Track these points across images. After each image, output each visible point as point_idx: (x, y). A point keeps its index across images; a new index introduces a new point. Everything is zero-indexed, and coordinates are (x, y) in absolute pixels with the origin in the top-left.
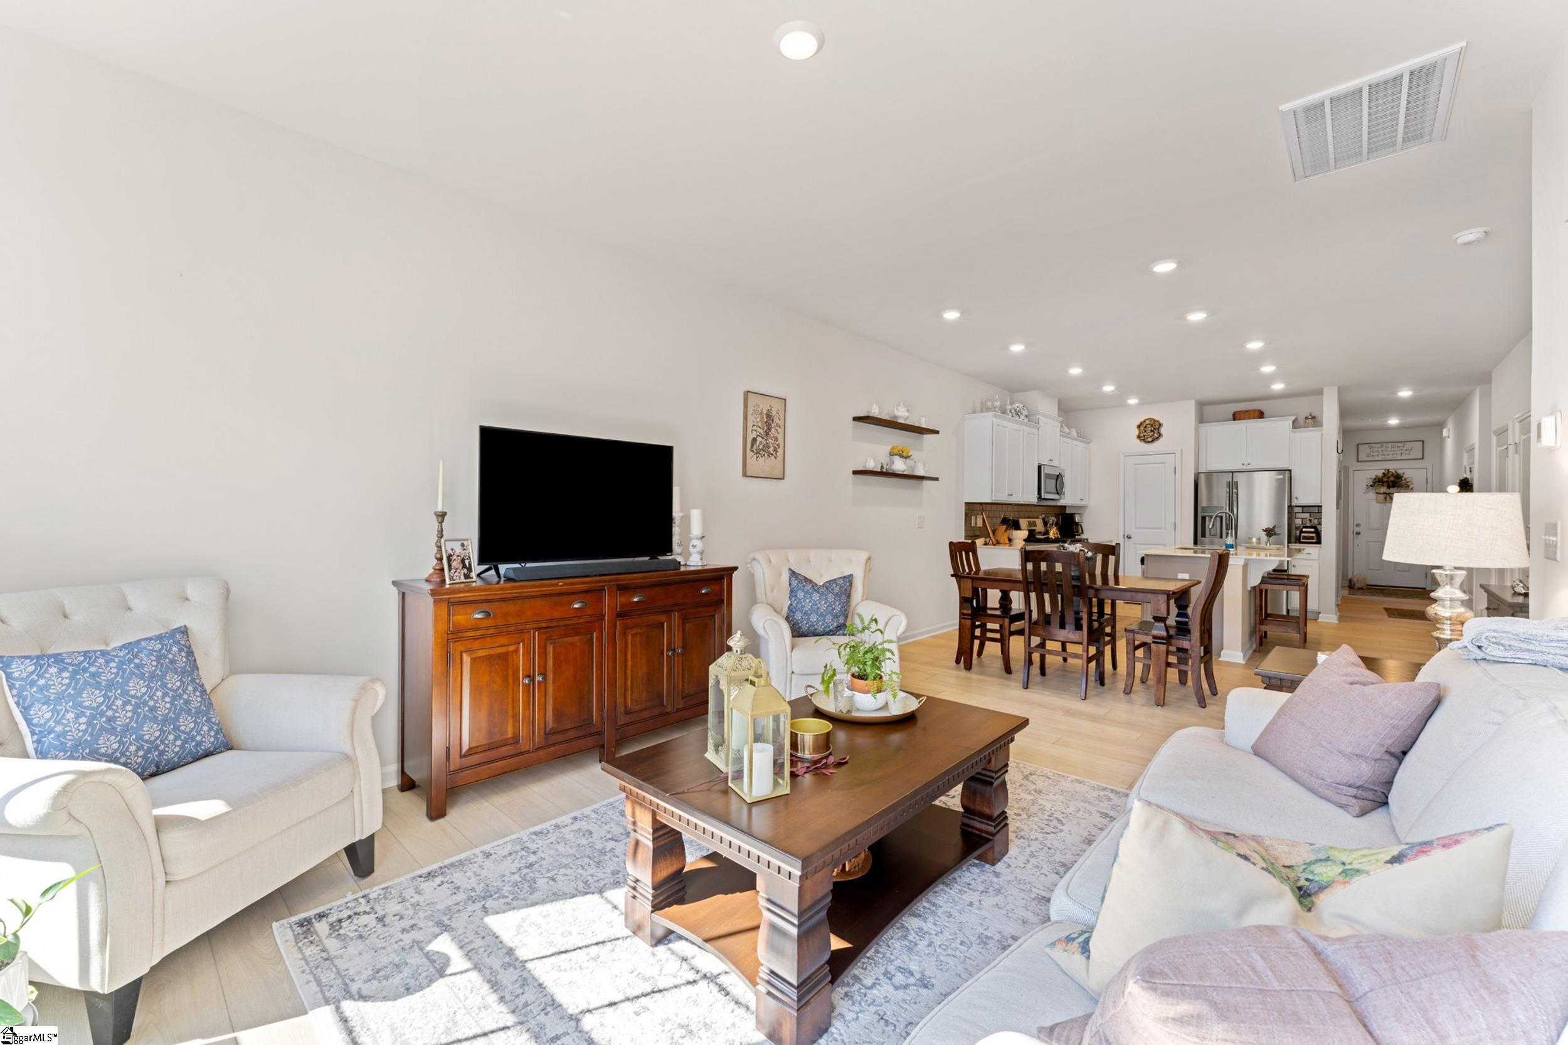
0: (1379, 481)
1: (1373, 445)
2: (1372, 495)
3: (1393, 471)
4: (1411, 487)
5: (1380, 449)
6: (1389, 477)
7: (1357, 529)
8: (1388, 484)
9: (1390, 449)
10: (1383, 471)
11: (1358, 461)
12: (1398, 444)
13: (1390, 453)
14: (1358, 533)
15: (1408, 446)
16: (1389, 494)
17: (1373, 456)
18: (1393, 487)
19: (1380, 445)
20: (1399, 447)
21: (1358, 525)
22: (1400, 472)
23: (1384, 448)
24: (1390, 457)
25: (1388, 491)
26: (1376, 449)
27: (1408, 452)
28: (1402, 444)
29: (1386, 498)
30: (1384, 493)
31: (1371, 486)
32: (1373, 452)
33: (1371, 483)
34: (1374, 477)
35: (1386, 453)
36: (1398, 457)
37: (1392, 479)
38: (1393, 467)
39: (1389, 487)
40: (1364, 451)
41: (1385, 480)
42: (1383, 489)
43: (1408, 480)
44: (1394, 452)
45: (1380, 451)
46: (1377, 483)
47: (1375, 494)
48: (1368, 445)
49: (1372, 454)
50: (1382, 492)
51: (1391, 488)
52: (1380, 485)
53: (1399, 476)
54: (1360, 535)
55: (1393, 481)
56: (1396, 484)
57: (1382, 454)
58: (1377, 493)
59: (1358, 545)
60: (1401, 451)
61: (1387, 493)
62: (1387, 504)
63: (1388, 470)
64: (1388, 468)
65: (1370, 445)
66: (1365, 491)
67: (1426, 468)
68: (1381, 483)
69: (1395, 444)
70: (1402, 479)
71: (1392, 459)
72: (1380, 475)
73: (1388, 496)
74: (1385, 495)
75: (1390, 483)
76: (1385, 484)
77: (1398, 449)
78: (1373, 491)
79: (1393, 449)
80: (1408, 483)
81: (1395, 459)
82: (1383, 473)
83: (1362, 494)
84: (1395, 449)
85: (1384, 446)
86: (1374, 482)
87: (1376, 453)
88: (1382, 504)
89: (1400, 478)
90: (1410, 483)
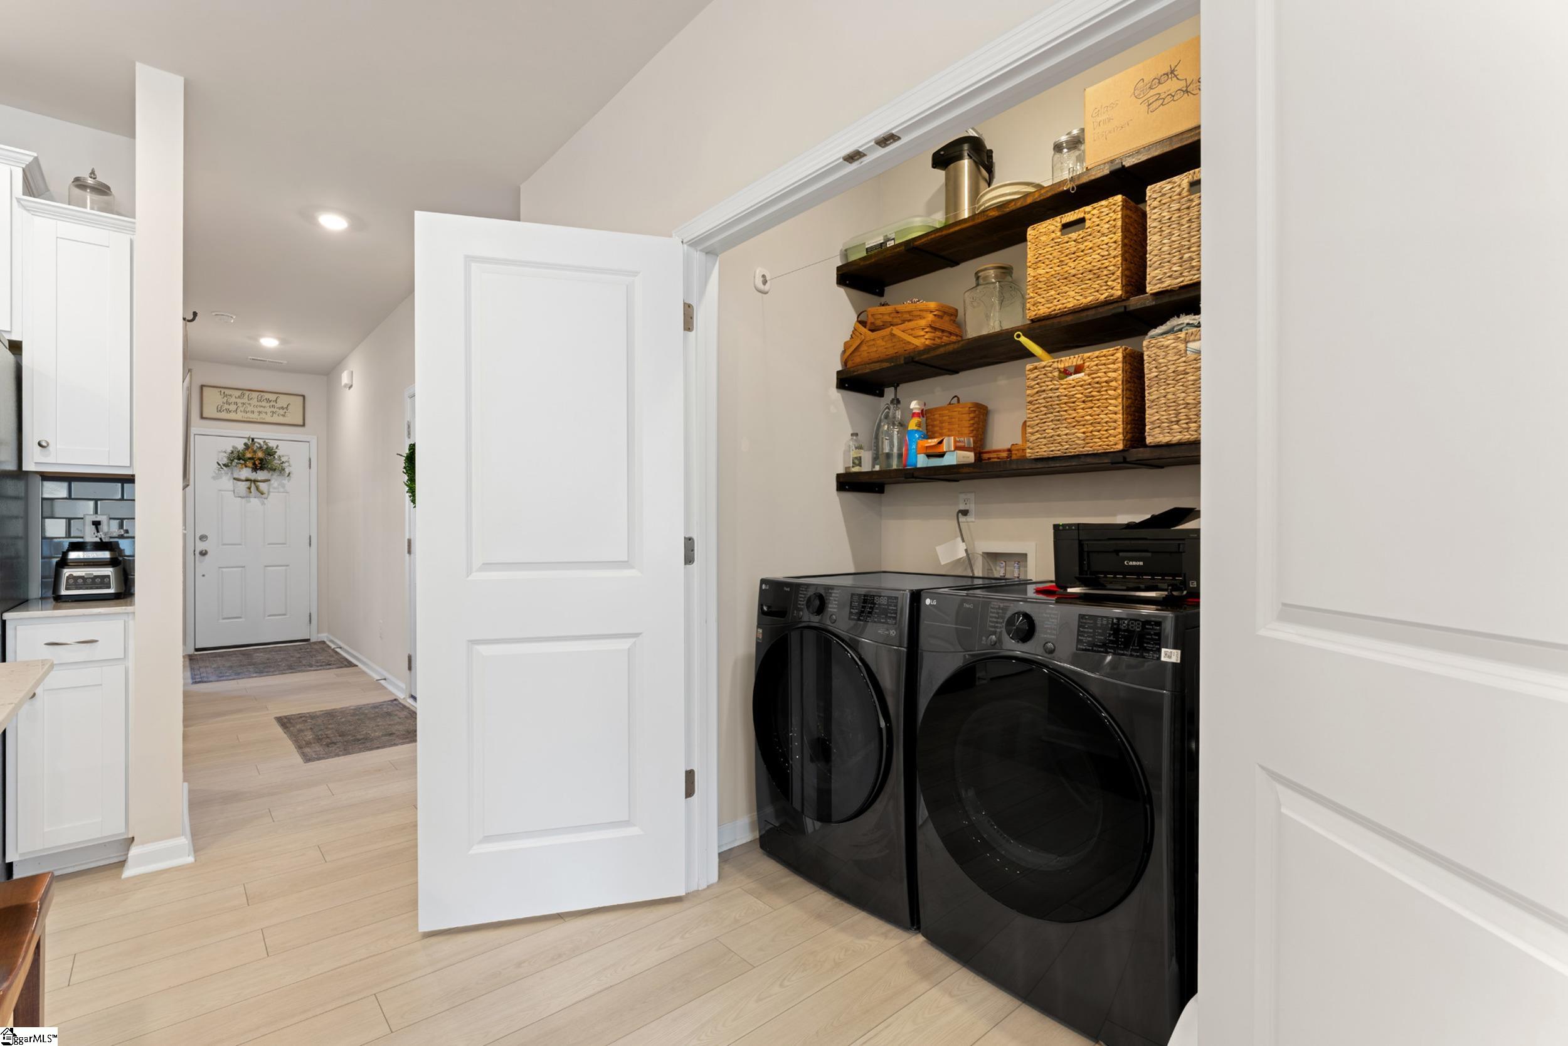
0: (239, 459)
1: (227, 392)
2: (226, 482)
3: (261, 442)
4: (287, 471)
5: (238, 401)
6: (255, 452)
7: (201, 546)
8: (254, 464)
9: (254, 402)
10: (246, 441)
11: (203, 418)
12: (267, 396)
13: (256, 410)
14: (203, 553)
15: (283, 401)
16: (255, 481)
17: (229, 411)
18: (262, 468)
19: (238, 393)
20: (268, 401)
21: (203, 538)
22: (272, 444)
23: (245, 400)
24: (255, 417)
25: (253, 476)
26: (233, 400)
27: (282, 412)
28: (272, 397)
29: (249, 488)
30: (247, 480)
31: (225, 465)
32: (228, 403)
33: (225, 461)
34: (229, 449)
35: (250, 409)
36: (268, 419)
37: (260, 455)
38: (263, 435)
39: (255, 469)
40: (214, 398)
41: (248, 455)
42: (246, 473)
43: (283, 459)
44: (261, 409)
45: (239, 405)
46: (236, 461)
47: (232, 480)
48: (219, 390)
49: (226, 406)
50: (243, 478)
51: (258, 471)
52: (240, 465)
53: (270, 452)
54: (207, 557)
55: (261, 460)
56: (266, 466)
57: (243, 410)
58: (234, 479)
59: (203, 576)
60: (273, 409)
61: (253, 479)
62: (252, 499)
63: (253, 440)
64: (252, 437)
65: (223, 390)
66: (214, 475)
67: (309, 442)
68: (242, 462)
69: (262, 394)
70: (274, 457)
71: (259, 420)
72: (241, 447)
73: (253, 485)
74: (248, 483)
75: (257, 463)
76: (249, 464)
77: (268, 405)
78: (229, 474)
79: (260, 403)
80: (284, 465)
81: (264, 421)
82: (245, 444)
83: (214, 478)
84: (264, 404)
85: (246, 396)
86: (233, 460)
87: (233, 407)
88: (244, 500)
89: (271, 456)
90: (287, 464)
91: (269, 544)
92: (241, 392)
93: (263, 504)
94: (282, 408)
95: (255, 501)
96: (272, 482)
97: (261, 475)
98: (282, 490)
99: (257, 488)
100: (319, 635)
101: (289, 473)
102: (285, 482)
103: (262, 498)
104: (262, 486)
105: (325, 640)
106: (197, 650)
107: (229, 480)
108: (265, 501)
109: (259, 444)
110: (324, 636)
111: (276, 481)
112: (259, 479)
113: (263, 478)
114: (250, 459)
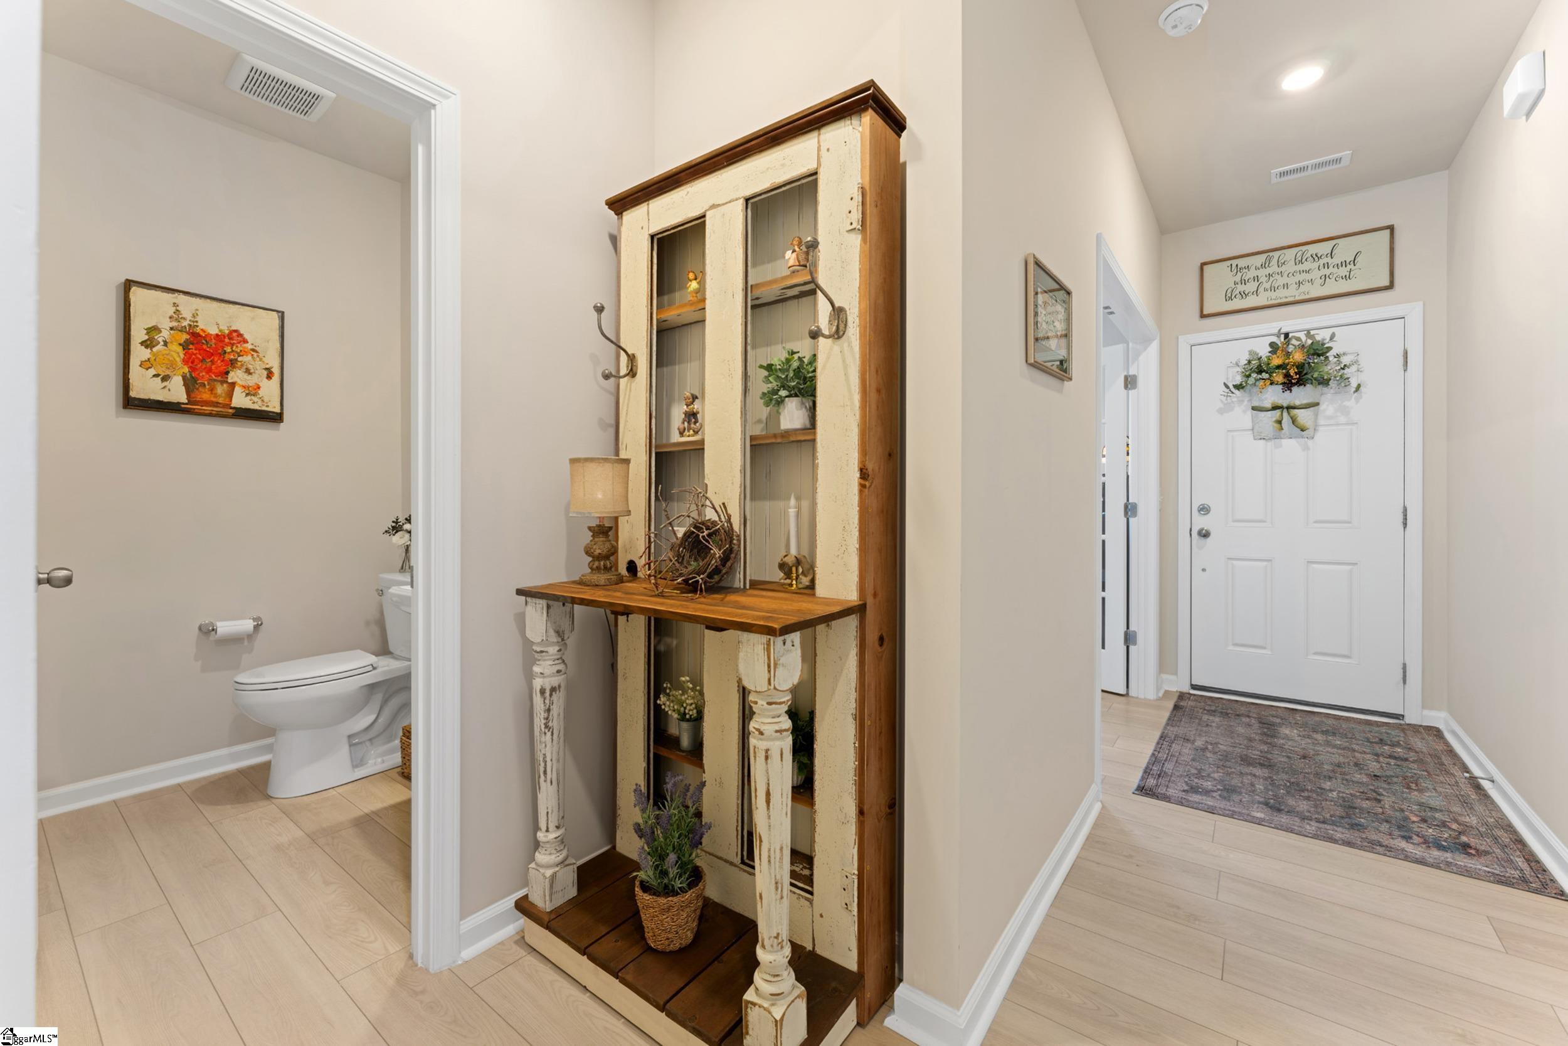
0: (1260, 371)
1: (1242, 263)
2: (1241, 415)
3: (1302, 335)
4: (1354, 381)
5: (1262, 273)
6: (1288, 354)
7: (1201, 522)
8: (1287, 375)
9: (1290, 267)
10: (1273, 339)
11: (1203, 316)
12: (1313, 249)
13: (1292, 281)
14: (1204, 534)
15: (1346, 249)
16: (1289, 408)
17: (1244, 295)
18: (1301, 382)
19: (1261, 259)
20: (1316, 257)
21: (1204, 510)
22: (1322, 335)
23: (1274, 268)
24: (1292, 293)
25: (1285, 398)
26: (1252, 274)
27: (1343, 271)
28: (1324, 248)
29: (1280, 422)
30: (1275, 408)
31: (1239, 387)
32: (1244, 282)
33: (1238, 379)
34: (1245, 359)
35: (1281, 281)
36: (1317, 290)
37: (1298, 357)
39: (1288, 385)
40: (1220, 279)
41: (1276, 361)
42: (1274, 395)
43: (1345, 360)
44: (1301, 277)
45: (1263, 279)
46: (1254, 375)
47: (1250, 412)
48: (1228, 263)
49: (1241, 288)
50: (1268, 404)
51: (1295, 389)
52: (1261, 383)
53: (1318, 351)
54: (1209, 540)
55: (1300, 367)
56: (1309, 376)
57: (1269, 287)
58: (1254, 408)
59: (1204, 570)
60: (1327, 272)
61: (1285, 405)
62: (1285, 442)
63: (1287, 335)
64: (1284, 330)
65: (1234, 262)
66: (1222, 406)
67: (1404, 318)
68: (1265, 375)
69: (1304, 248)
70: (1327, 358)
71: (1297, 298)
72: (1264, 351)
73: (1285, 414)
74: (1278, 413)
75: (1292, 372)
76: (1279, 377)
77: (1316, 265)
78: (1246, 403)
79: (1301, 267)
80: (1346, 371)
81: (1307, 297)
82: (1272, 345)
83: (1221, 411)
84: (1306, 266)
85: (1274, 262)
86: (1249, 376)
87: (1251, 287)
88: (1270, 444)
89: (1319, 355)
90: (1354, 368)
91: (1316, 522)
92: (1265, 255)
93: (1306, 448)
94: (1344, 264)
95: (1290, 445)
96: (1322, 407)
97: (1300, 395)
98: (1343, 419)
99: (1294, 421)
100: (1426, 712)
101: (1359, 386)
102: (1351, 403)
103: (1303, 437)
104: (1303, 415)
105: (1442, 727)
106: (1194, 687)
107: (1244, 412)
108: (1310, 442)
109: (1298, 339)
110: (1437, 718)
111: (1330, 402)
112: (1297, 403)
113: (1305, 402)
114: (1279, 367)
